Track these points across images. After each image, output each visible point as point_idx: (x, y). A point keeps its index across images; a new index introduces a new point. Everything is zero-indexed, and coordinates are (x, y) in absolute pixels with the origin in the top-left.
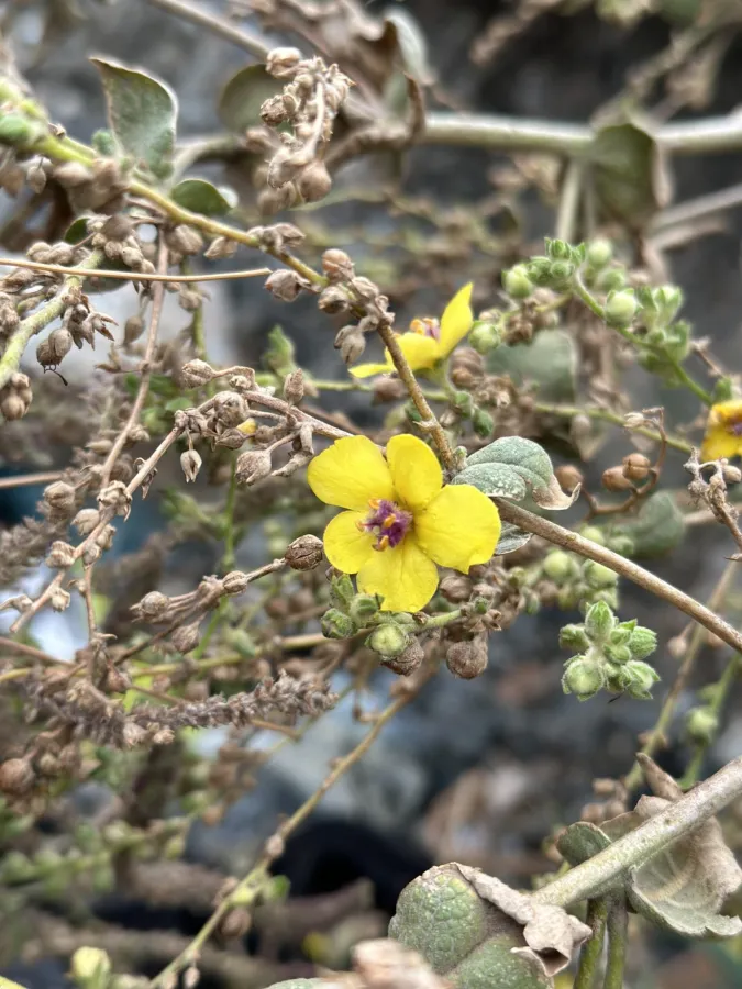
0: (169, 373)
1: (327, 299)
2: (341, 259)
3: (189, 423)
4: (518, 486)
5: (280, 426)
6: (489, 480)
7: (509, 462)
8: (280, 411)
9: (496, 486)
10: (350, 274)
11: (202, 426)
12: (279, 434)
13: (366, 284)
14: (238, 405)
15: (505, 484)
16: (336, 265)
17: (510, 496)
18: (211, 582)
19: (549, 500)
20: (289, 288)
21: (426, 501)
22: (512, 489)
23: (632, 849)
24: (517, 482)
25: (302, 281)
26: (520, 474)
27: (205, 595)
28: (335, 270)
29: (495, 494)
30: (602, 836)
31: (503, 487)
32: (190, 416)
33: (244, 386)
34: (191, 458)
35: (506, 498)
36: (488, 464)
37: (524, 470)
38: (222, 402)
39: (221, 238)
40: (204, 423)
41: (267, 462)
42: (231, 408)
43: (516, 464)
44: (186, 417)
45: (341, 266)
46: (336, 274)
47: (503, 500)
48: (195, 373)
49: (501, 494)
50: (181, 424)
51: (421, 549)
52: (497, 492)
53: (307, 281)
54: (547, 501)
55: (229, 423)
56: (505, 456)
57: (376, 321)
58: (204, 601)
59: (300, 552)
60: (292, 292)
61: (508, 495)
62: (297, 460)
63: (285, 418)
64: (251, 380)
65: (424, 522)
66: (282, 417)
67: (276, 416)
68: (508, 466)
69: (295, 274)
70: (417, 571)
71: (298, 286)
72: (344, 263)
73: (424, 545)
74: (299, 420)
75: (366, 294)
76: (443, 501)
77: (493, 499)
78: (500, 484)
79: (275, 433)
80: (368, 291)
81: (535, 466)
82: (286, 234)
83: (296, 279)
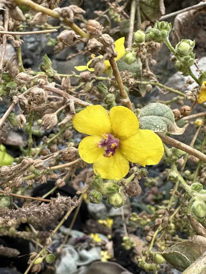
0: (8, 72)
1: (92, 46)
2: (97, 25)
3: (19, 101)
4: (165, 127)
5: (61, 102)
6: (153, 125)
7: (159, 116)
8: (60, 95)
9: (157, 128)
10: (100, 33)
11: (25, 103)
12: (59, 105)
13: (108, 37)
14: (43, 94)
15: (160, 126)
16: (95, 28)
17: (162, 131)
18: (27, 159)
19: (173, 130)
20: (71, 39)
21: (128, 135)
22: (163, 128)
23: (201, 267)
24: (164, 125)
25: (77, 36)
26: (164, 121)
27: (25, 165)
28: (95, 30)
29: (156, 131)
30: (186, 259)
31: (159, 128)
32: (19, 98)
33: (43, 83)
34: (20, 117)
35: (161, 132)
36: (151, 116)
37: (166, 119)
38: (36, 93)
39: (40, 13)
40: (26, 101)
41: (56, 119)
42: (40, 96)
43: (162, 116)
44: (18, 99)
45: (97, 28)
46: (94, 33)
47: (160, 133)
48: (22, 79)
49: (158, 131)
50: (16, 102)
51: (123, 155)
52: (157, 130)
53: (79, 36)
54: (173, 131)
55: (39, 103)
56: (157, 113)
57: (110, 56)
58: (25, 167)
59: (69, 155)
60: (72, 42)
61: (161, 131)
62: (69, 117)
63: (62, 98)
64: (45, 80)
65: (126, 143)
66: (61, 98)
67: (58, 97)
68: (159, 117)
69: (73, 32)
70: (120, 164)
71: (75, 39)
72: (98, 27)
73: (125, 154)
74: (68, 98)
75: (108, 42)
76: (137, 137)
77: (156, 133)
78: (158, 126)
79: (58, 105)
80: (109, 41)
81: (169, 117)
82: (75, 11)
83: (74, 35)
